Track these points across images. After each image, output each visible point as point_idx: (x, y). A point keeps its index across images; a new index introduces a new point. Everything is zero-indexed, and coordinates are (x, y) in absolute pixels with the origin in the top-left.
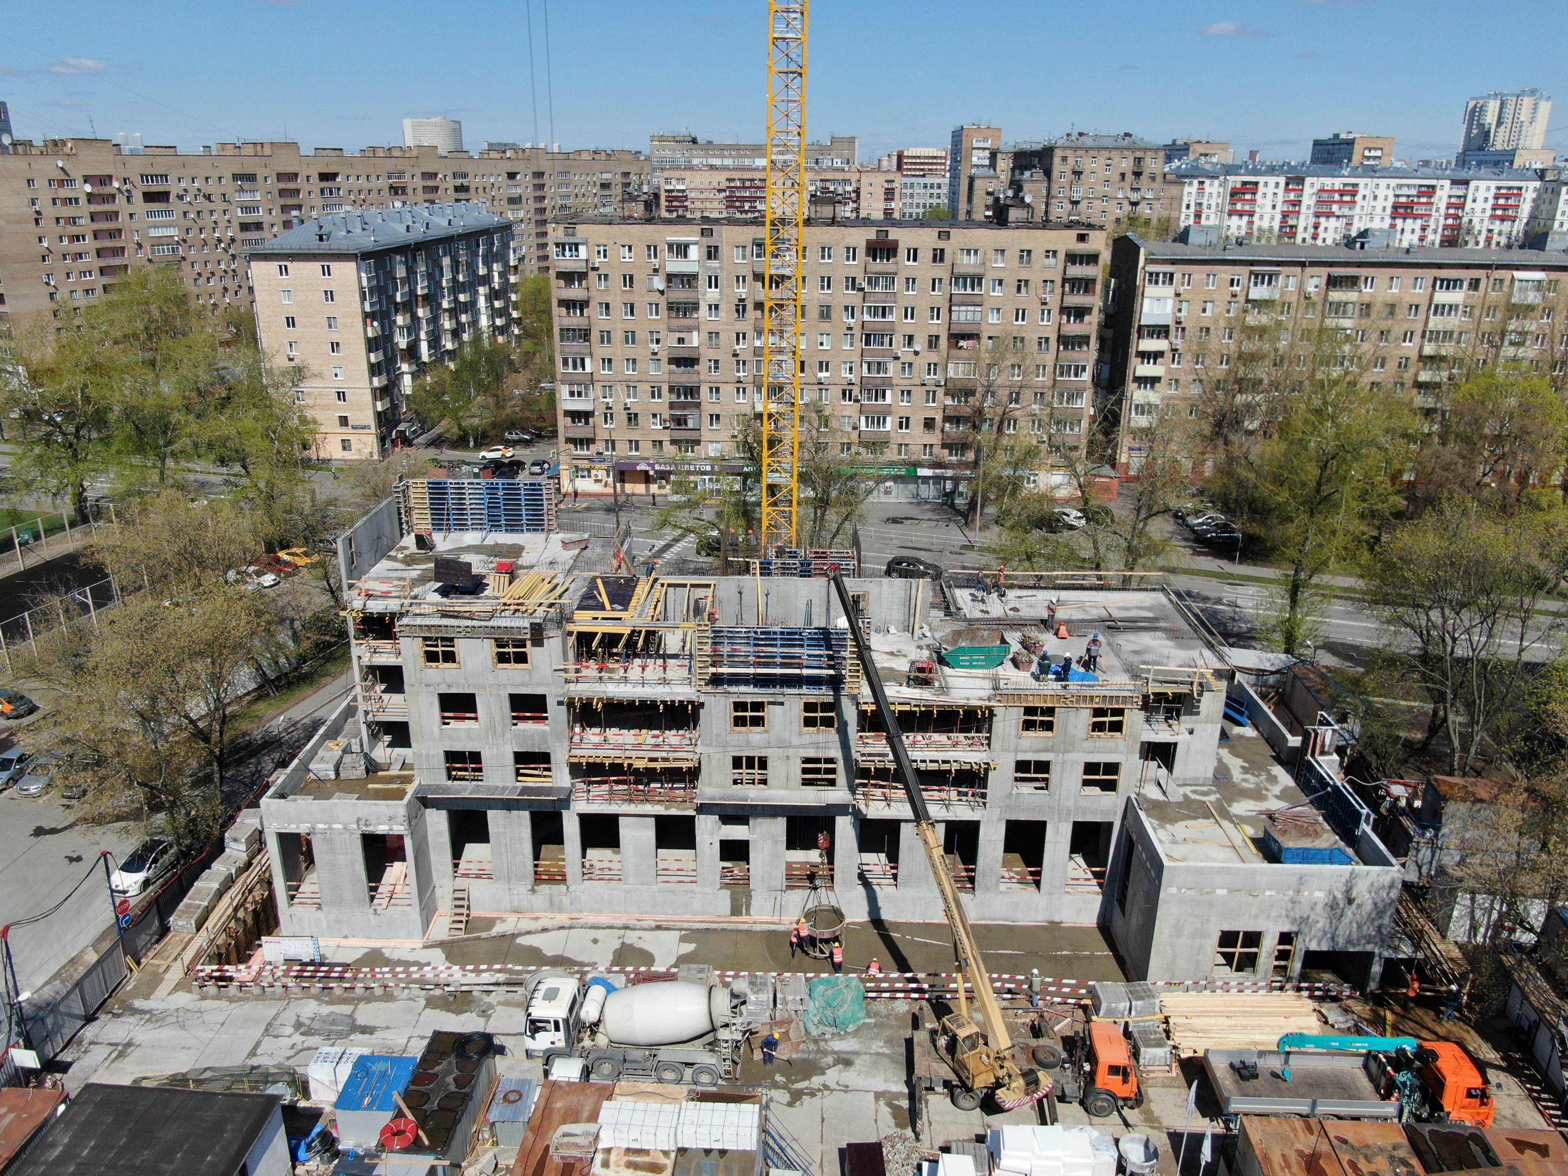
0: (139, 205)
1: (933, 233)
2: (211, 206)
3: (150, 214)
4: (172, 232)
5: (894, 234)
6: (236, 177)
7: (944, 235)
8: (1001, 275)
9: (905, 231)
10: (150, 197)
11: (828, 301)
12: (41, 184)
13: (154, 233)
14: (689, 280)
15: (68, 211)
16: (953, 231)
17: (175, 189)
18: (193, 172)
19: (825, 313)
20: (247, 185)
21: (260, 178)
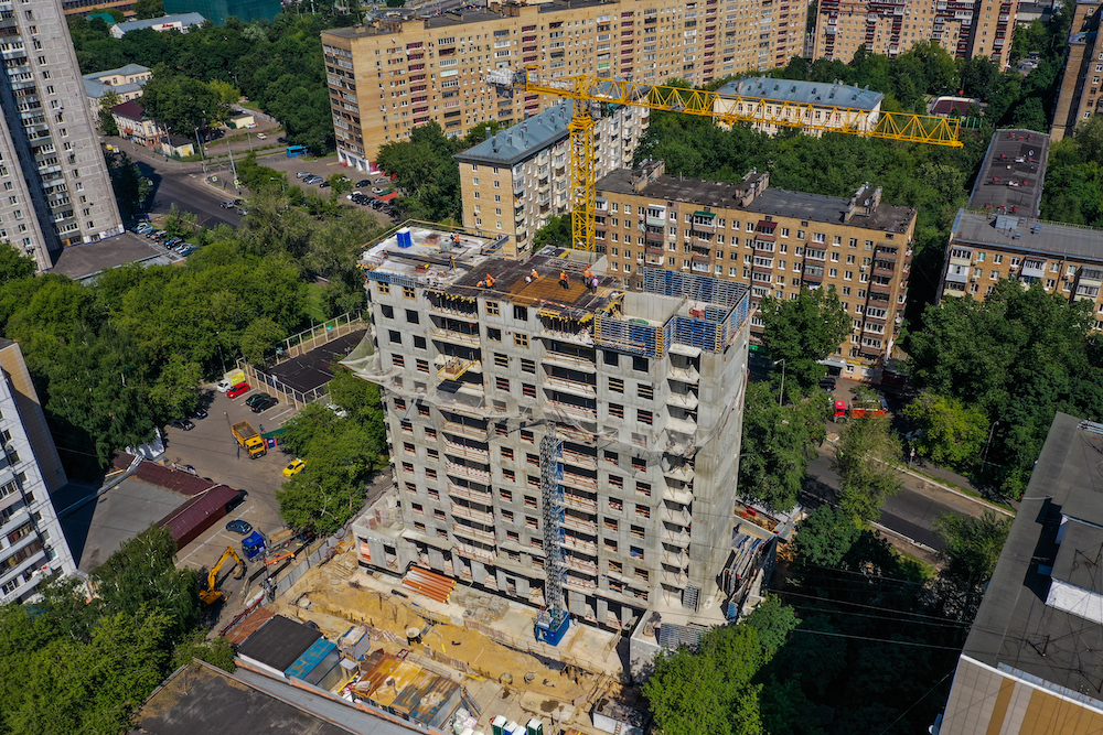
0: (437, 59)
1: (799, 222)
2: (479, 54)
3: (442, 63)
4: (455, 72)
5: (775, 219)
6: (496, 33)
7: (805, 224)
8: (837, 251)
9: (782, 218)
10: (443, 52)
11: (736, 250)
12: (383, 52)
13: (444, 74)
14: (659, 229)
15: (396, 67)
16: (810, 222)
17: (458, 45)
18: (469, 34)
19: (734, 257)
20: (502, 38)
21: (511, 32)
